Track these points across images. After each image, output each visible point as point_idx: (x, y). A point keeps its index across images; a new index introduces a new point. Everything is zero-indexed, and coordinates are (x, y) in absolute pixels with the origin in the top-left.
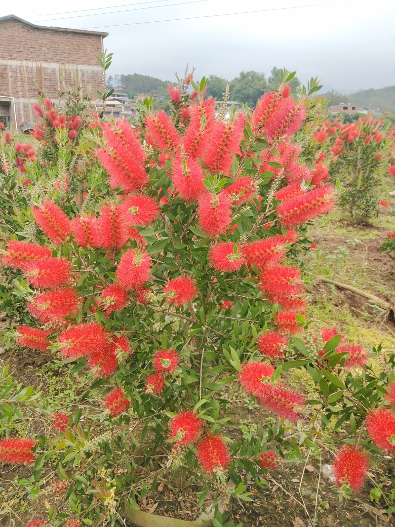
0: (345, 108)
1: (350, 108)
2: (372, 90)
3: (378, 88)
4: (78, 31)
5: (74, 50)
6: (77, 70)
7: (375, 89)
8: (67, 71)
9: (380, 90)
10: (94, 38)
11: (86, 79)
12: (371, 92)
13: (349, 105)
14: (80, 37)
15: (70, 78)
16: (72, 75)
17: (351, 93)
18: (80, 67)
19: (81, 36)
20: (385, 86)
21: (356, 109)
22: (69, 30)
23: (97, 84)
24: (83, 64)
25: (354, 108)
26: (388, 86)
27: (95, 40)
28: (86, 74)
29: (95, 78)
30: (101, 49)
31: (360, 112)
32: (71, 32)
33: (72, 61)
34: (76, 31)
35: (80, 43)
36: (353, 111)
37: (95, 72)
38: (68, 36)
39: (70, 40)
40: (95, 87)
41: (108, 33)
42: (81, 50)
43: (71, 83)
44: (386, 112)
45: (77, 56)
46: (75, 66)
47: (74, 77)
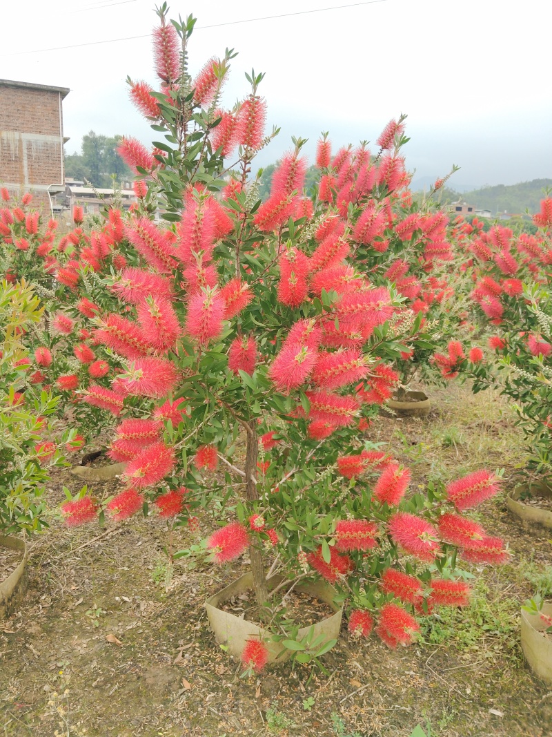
0: (459, 209)
1: (465, 210)
2: (501, 186)
3: (510, 184)
4: (22, 84)
5: (16, 111)
6: (20, 141)
7: (505, 185)
8: (5, 142)
9: (513, 187)
10: (48, 96)
11: (34, 154)
12: (500, 189)
13: (465, 205)
14: (26, 93)
15: (8, 152)
16: (12, 147)
17: (473, 190)
18: (26, 137)
19: (28, 91)
20: (519, 182)
21: (473, 210)
22: (8, 83)
23: (51, 162)
24: (31, 132)
25: (470, 210)
26: (524, 181)
27: (49, 98)
28: (34, 147)
29: (47, 152)
30: (58, 111)
31: (479, 215)
32: (13, 86)
33: (12, 128)
34: (19, 84)
35: (26, 102)
36: (470, 213)
37: (49, 143)
38: (7, 91)
39: (10, 96)
40: (48, 165)
41: (68, 89)
42: (27, 112)
43: (11, 159)
44: (514, 216)
45: (20, 121)
46: (17, 135)
47: (15, 150)
